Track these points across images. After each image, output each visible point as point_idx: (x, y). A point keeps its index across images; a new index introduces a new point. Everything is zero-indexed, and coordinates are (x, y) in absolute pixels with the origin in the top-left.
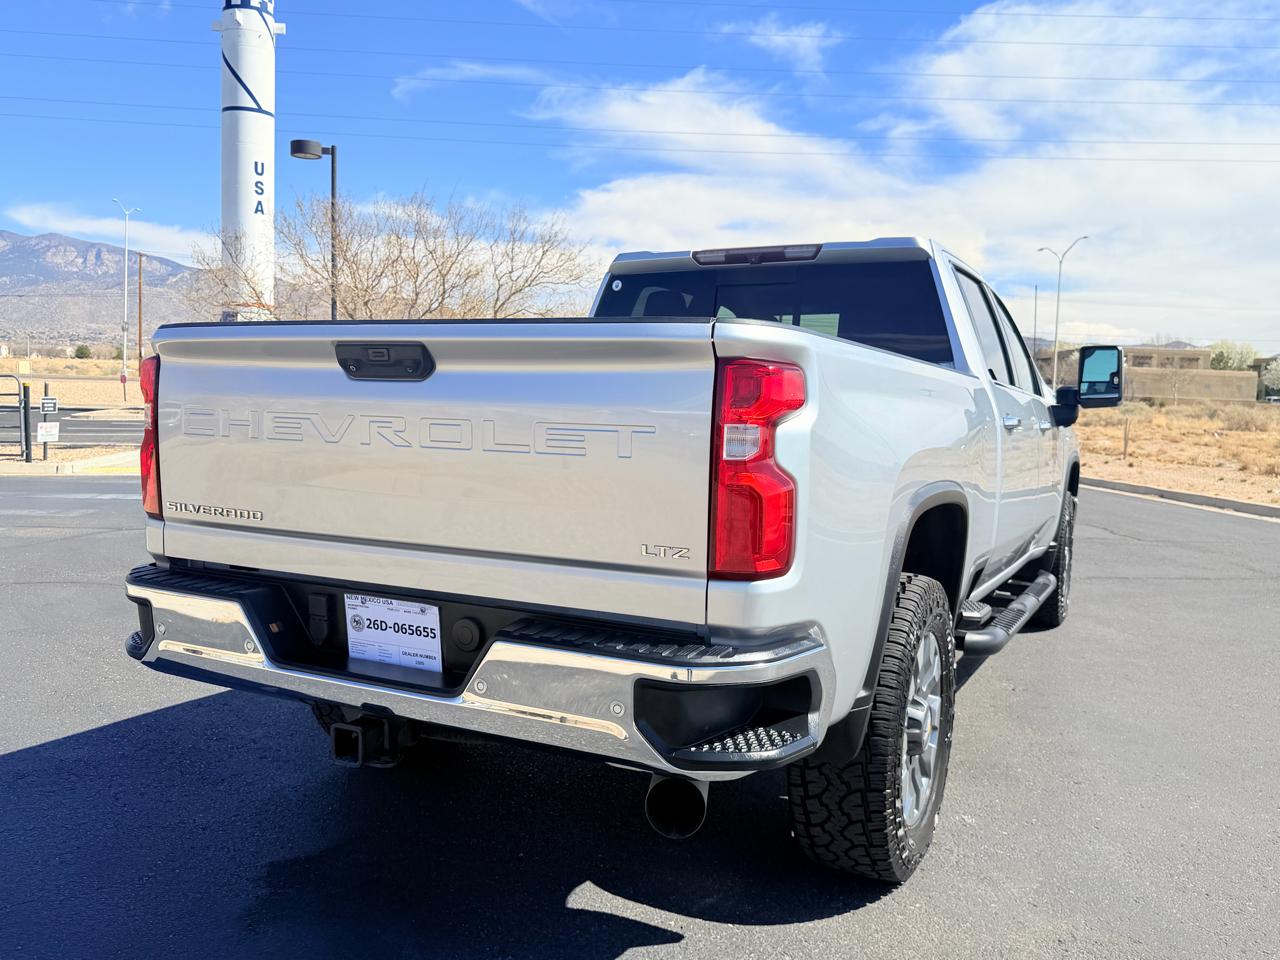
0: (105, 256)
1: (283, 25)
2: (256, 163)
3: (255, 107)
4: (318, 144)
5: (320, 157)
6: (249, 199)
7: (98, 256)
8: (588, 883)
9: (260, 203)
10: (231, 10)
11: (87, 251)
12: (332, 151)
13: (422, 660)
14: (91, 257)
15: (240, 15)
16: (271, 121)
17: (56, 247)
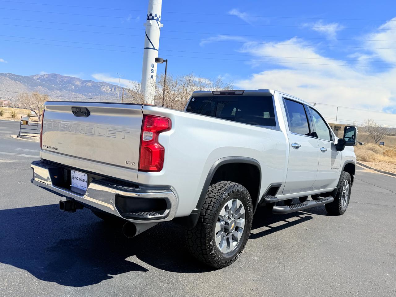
0: (117, 89)
1: (163, 25)
2: (152, 64)
3: (153, 48)
4: (163, 59)
5: (163, 63)
6: (149, 74)
7: (115, 89)
8: (135, 256)
9: (152, 75)
10: (149, 20)
11: (112, 87)
12: (166, 61)
13: (84, 188)
14: (113, 89)
15: (151, 21)
16: (157, 52)
17: (104, 86)
